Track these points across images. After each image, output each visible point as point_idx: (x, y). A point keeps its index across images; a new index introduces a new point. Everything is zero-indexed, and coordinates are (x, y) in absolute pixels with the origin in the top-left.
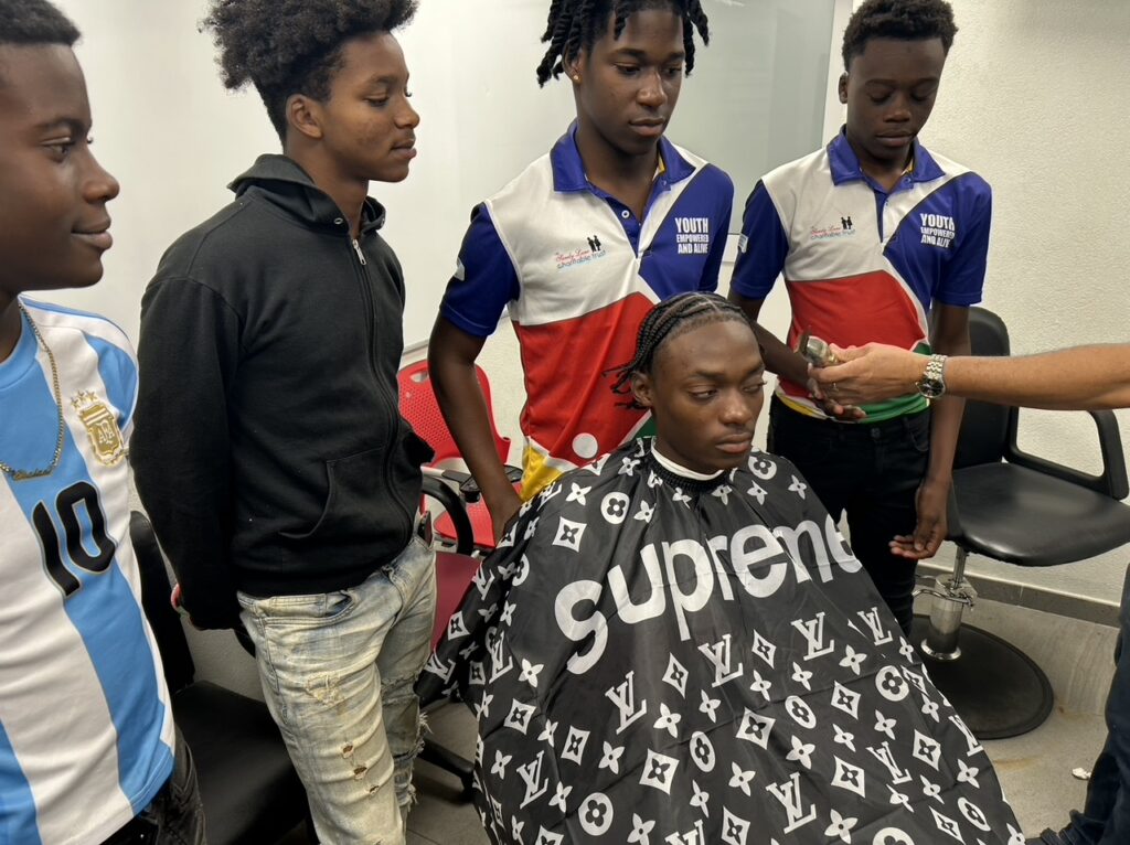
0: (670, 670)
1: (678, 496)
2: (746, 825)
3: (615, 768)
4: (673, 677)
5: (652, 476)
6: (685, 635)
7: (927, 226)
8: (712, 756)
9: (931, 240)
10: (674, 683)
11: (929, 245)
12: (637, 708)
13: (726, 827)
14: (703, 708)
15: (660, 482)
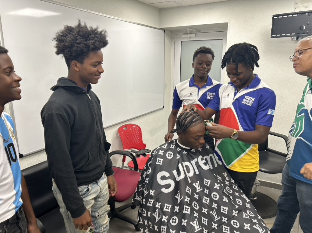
0: (187, 189)
1: (184, 152)
2: (207, 220)
3: (178, 211)
4: (188, 190)
5: (178, 148)
6: (190, 181)
7: (208, 95)
8: (198, 206)
9: (209, 98)
10: (188, 192)
11: (209, 99)
12: (181, 197)
13: (203, 220)
14: (195, 197)
15: (180, 149)
